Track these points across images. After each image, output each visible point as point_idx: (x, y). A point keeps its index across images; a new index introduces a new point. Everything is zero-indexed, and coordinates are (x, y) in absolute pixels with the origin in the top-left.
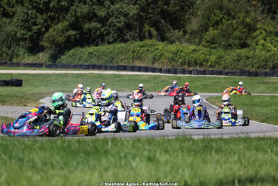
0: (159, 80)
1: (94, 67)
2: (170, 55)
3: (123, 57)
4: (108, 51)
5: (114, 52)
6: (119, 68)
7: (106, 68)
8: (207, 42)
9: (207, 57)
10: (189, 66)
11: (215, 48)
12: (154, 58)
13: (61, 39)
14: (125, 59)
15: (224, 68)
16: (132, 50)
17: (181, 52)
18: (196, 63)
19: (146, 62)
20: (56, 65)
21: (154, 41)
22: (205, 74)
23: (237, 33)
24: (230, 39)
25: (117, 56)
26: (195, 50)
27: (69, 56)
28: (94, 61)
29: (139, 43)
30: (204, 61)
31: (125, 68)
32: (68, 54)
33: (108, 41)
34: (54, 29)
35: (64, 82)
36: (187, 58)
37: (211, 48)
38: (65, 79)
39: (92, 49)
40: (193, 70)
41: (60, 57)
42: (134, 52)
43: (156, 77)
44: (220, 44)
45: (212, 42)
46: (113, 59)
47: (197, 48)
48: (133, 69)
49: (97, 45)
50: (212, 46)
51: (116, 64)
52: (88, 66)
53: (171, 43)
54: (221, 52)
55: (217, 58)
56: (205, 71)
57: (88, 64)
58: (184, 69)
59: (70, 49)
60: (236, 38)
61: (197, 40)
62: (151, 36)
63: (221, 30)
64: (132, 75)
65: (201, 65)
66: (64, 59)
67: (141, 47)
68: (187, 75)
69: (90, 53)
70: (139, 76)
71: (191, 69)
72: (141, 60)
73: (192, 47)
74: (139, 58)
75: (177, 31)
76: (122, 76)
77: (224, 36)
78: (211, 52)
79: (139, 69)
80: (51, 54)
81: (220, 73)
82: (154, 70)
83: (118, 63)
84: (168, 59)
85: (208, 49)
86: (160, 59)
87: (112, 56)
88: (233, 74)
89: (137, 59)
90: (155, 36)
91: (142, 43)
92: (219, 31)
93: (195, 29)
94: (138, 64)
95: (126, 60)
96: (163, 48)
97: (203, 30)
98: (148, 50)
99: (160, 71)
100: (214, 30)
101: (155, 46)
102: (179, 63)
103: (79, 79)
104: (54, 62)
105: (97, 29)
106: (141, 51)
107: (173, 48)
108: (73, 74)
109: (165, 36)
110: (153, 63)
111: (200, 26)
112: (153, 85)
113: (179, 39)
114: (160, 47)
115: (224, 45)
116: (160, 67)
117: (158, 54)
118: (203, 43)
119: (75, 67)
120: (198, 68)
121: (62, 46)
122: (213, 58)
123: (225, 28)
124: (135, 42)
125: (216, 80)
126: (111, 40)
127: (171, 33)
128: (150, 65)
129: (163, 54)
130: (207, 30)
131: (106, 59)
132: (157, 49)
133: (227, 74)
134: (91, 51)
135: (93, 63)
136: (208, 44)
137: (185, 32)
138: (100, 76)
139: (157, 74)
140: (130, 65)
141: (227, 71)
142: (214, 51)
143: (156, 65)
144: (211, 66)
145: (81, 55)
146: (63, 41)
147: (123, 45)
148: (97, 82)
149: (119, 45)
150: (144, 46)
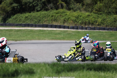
0: (67, 33)
1: (28, 25)
2: (74, 18)
3: (46, 20)
4: (37, 16)
5: (41, 17)
6: (43, 26)
7: (36, 26)
8: (96, 10)
9: (96, 20)
10: (85, 25)
11: (101, 14)
12: (64, 20)
13: (9, 9)
14: (47, 20)
15: (107, 26)
16: (51, 15)
17: (81, 16)
18: (89, 23)
19: (59, 22)
20: (6, 24)
21: (64, 10)
22: (95, 30)
23: (114, 5)
24: (110, 9)
25: (42, 19)
26: (89, 16)
27: (14, 19)
28: (28, 22)
29: (55, 11)
30: (94, 22)
31: (47, 26)
32: (13, 18)
33: (37, 10)
34: (5, 3)
35: (10, 34)
36: (84, 20)
37: (98, 14)
38: (10, 33)
39: (27, 14)
40: (88, 27)
41: (8, 20)
42: (52, 16)
43: (65, 32)
44: (104, 12)
45: (99, 11)
46: (40, 20)
47: (90, 14)
48: (52, 26)
49: (30, 12)
50: (99, 13)
51: (41, 24)
52: (25, 25)
53: (75, 11)
54: (104, 16)
55: (102, 20)
56: (95, 28)
57: (25, 23)
58: (82, 27)
59: (14, 15)
60: (114, 8)
61: (90, 9)
62: (62, 7)
63: (104, 3)
64: (51, 30)
65: (92, 24)
66: (10, 20)
67: (57, 13)
68: (83, 30)
69: (26, 17)
70: (55, 30)
71: (86, 26)
72: (57, 21)
73: (87, 14)
74: (55, 20)
75: (78, 4)
76: (45, 30)
77: (106, 7)
78: (98, 17)
79: (56, 27)
80: (3, 17)
81: (104, 29)
82: (64, 27)
83: (43, 23)
84: (73, 21)
85: (97, 15)
86: (68, 20)
87: (39, 18)
88: (111, 29)
89: (54, 20)
90: (65, 7)
91: (57, 11)
92: (103, 4)
93: (89, 2)
94: (55, 23)
95: (48, 22)
96: (70, 14)
97: (93, 3)
98: (61, 15)
99: (68, 28)
100: (100, 3)
101: (65, 13)
102: (79, 23)
103: (19, 33)
104: (4, 23)
105: (30, 3)
106: (56, 16)
107: (75, 14)
108: (15, 30)
109: (71, 7)
110: (64, 23)
111: (92, 1)
112: (62, 36)
113: (79, 9)
114: (68, 14)
115: (106, 12)
116: (68, 26)
117: (67, 18)
118: (94, 11)
119: (17, 25)
120: (90, 26)
121: (10, 13)
122: (100, 20)
123: (107, 2)
124: (53, 11)
125: (100, 33)
126: (39, 9)
127: (74, 5)
128: (62, 24)
129: (70, 18)
130: (96, 3)
131: (36, 20)
132: (66, 15)
133: (108, 29)
134: (27, 16)
135: (28, 23)
136: (96, 12)
137: (83, 5)
138: (31, 31)
139: (66, 30)
140: (50, 24)
141: (108, 28)
142: (100, 16)
143: (66, 24)
144: (98, 25)
145: (21, 18)
146: (10, 10)
147: (45, 12)
148: (29, 34)
149: (43, 12)
150: (58, 13)
